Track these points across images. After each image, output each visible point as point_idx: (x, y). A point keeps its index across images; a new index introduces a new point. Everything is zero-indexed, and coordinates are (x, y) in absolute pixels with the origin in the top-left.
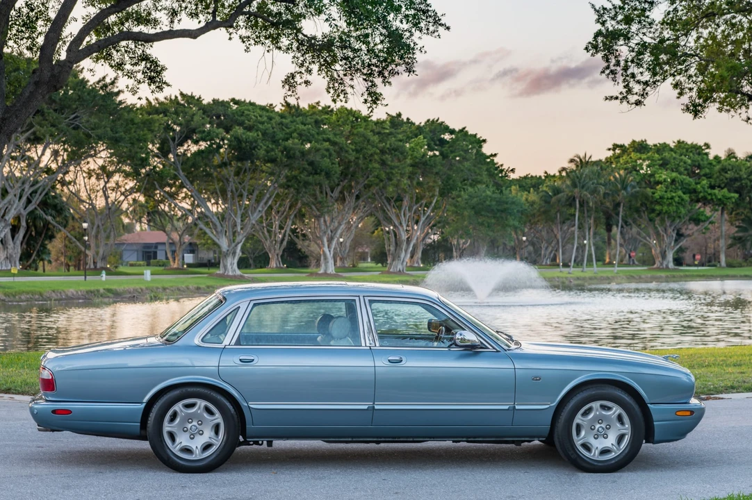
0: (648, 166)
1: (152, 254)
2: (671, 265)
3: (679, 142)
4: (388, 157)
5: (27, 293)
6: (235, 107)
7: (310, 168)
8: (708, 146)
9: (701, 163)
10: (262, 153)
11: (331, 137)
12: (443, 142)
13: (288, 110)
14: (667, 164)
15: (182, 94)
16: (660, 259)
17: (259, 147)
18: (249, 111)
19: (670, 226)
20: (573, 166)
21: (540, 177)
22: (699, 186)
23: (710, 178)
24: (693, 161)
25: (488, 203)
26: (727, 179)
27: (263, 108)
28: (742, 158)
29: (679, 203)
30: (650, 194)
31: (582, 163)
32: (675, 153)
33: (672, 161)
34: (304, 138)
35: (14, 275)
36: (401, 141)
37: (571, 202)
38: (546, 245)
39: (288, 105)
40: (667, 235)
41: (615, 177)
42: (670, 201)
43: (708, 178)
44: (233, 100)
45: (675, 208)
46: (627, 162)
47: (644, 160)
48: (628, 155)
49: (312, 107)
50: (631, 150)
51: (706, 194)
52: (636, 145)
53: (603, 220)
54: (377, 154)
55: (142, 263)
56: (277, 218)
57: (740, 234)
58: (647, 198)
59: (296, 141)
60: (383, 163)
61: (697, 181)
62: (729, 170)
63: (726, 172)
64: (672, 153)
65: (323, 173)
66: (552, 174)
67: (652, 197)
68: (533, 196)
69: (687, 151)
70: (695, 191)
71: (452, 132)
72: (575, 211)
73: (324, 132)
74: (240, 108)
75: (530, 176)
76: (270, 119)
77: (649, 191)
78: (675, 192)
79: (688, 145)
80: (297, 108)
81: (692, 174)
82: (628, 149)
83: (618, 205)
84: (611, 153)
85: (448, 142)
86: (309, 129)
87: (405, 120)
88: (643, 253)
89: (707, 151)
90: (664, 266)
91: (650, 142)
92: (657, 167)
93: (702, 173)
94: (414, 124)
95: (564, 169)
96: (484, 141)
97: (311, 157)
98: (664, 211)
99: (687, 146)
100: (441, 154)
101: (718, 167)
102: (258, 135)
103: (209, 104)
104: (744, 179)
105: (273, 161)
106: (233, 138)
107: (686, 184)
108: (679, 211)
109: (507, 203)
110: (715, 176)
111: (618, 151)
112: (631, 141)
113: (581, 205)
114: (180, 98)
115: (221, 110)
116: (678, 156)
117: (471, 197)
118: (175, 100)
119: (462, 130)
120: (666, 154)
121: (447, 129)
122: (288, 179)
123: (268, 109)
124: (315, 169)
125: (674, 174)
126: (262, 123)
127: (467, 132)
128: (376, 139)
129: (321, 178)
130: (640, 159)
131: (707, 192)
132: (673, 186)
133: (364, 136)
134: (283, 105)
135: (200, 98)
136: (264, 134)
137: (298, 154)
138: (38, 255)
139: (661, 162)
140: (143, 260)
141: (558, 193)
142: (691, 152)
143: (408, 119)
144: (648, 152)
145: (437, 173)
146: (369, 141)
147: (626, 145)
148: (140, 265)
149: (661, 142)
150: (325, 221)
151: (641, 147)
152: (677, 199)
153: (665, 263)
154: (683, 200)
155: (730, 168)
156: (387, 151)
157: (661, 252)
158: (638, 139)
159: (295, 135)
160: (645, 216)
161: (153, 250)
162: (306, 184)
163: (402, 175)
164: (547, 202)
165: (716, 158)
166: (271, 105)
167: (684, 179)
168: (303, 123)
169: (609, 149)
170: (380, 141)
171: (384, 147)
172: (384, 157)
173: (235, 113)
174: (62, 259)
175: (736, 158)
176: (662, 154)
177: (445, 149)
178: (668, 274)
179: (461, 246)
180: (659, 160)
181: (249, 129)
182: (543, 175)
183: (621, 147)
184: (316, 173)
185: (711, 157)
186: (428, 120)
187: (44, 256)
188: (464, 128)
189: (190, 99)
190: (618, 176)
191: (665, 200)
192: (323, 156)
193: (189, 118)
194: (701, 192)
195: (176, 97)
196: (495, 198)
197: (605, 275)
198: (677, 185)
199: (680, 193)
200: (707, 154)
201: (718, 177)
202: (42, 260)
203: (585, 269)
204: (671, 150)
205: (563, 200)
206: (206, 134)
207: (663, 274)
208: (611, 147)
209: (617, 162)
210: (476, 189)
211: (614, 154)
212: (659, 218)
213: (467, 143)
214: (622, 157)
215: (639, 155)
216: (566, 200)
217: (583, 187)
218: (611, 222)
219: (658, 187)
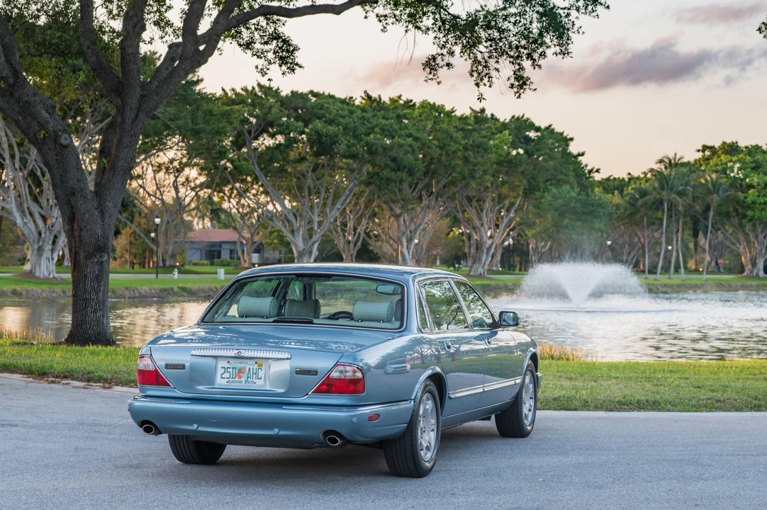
0: (740, 169)
1: (216, 253)
2: (762, 273)
4: (471, 154)
6: (314, 99)
7: (392, 165)
10: (342, 148)
11: (414, 132)
12: (528, 139)
13: (369, 102)
14: (760, 168)
16: (750, 267)
17: (340, 142)
18: (329, 103)
19: (762, 232)
20: (661, 167)
21: (623, 179)
25: (572, 205)
27: (343, 101)
30: (742, 198)
31: (672, 164)
34: (386, 133)
36: (484, 137)
37: (658, 204)
38: (628, 251)
39: (369, 97)
40: (758, 242)
41: (706, 180)
42: (763, 206)
44: (311, 92)
46: (717, 165)
47: (735, 163)
48: (719, 157)
49: (393, 101)
50: (720, 153)
52: (726, 147)
53: (690, 225)
54: (460, 150)
55: (205, 262)
56: (352, 217)
58: (738, 202)
59: (379, 136)
60: (466, 160)
64: (765, 155)
65: (406, 170)
66: (635, 176)
67: (744, 202)
68: (616, 199)
71: (538, 129)
72: (663, 215)
73: (406, 127)
74: (319, 101)
75: (612, 178)
76: (351, 112)
77: (741, 196)
80: (379, 102)
82: (718, 151)
83: (708, 208)
84: (700, 155)
85: (533, 140)
86: (391, 124)
87: (489, 116)
88: (730, 261)
90: (755, 274)
91: (742, 144)
92: (749, 170)
94: (498, 120)
95: (652, 171)
96: (571, 139)
97: (394, 154)
98: (756, 217)
100: (526, 152)
102: (339, 130)
103: (287, 96)
105: (353, 156)
106: (313, 132)
109: (593, 205)
111: (707, 153)
112: (721, 142)
113: (670, 206)
114: (257, 89)
115: (300, 102)
117: (555, 198)
118: (252, 91)
119: (547, 128)
120: (759, 157)
121: (532, 126)
122: (371, 175)
123: (347, 102)
124: (397, 165)
125: (766, 178)
126: (344, 117)
127: (553, 130)
128: (459, 135)
129: (404, 175)
130: (731, 161)
132: (766, 190)
133: (447, 132)
134: (364, 99)
135: (278, 89)
136: (345, 129)
137: (380, 150)
139: (753, 165)
140: (206, 259)
141: (645, 196)
143: (492, 115)
144: (739, 154)
145: (522, 172)
146: (451, 137)
147: (717, 146)
148: (203, 265)
149: (754, 144)
150: (404, 221)
151: (731, 149)
153: (755, 271)
156: (470, 147)
157: (751, 260)
158: (728, 141)
159: (377, 130)
160: (736, 221)
161: (217, 248)
162: (389, 181)
163: (485, 172)
164: (633, 205)
166: (351, 98)
168: (384, 118)
169: (699, 151)
170: (464, 138)
171: (466, 143)
172: (466, 154)
173: (314, 106)
174: (127, 256)
176: (754, 157)
177: (530, 147)
178: (759, 282)
179: (540, 250)
180: (751, 163)
181: (330, 122)
182: (626, 176)
183: (711, 148)
184: (399, 170)
186: (513, 117)
188: (550, 126)
189: (267, 91)
190: (709, 179)
191: (758, 206)
192: (407, 152)
193: (267, 111)
195: (253, 88)
196: (581, 200)
197: (693, 282)
203: (672, 276)
204: (764, 152)
205: (650, 203)
206: (284, 127)
207: (754, 283)
208: (701, 148)
209: (707, 164)
210: (560, 190)
211: (703, 156)
212: (750, 224)
213: (554, 141)
214: (712, 159)
215: (729, 157)
216: (653, 203)
217: (672, 189)
218: (698, 227)
219: (750, 191)
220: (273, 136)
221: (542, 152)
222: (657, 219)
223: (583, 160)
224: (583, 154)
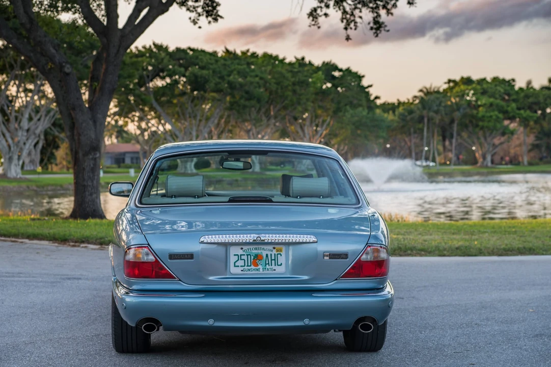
0: (473, 94)
1: (122, 160)
2: (489, 164)
3: (494, 78)
4: (297, 88)
5: (52, 185)
6: (191, 53)
7: (246, 96)
8: (514, 80)
9: (510, 92)
10: (211, 85)
12: (334, 77)
13: (228, 55)
14: (486, 93)
15: (154, 44)
16: (481, 160)
17: (210, 81)
18: (201, 56)
19: (489, 136)
20: (421, 94)
21: (394, 104)
22: (510, 108)
23: (517, 102)
24: (504, 90)
25: (364, 120)
26: (529, 103)
27: (210, 54)
28: (538, 89)
29: (496, 120)
30: (475, 114)
31: (428, 93)
32: (492, 85)
33: (490, 90)
34: (241, 74)
35: (39, 173)
36: (306, 76)
37: (421, 119)
39: (228, 51)
40: (487, 143)
41: (452, 102)
42: (489, 119)
43: (515, 102)
44: (190, 48)
45: (493, 124)
46: (458, 92)
47: (470, 90)
48: (459, 87)
49: (244, 53)
50: (461, 83)
51: (515, 114)
52: (464, 80)
53: (441, 133)
54: (290, 85)
55: (114, 166)
56: (216, 132)
57: (538, 142)
58: (473, 116)
59: (236, 77)
60: (294, 92)
61: (508, 105)
62: (530, 96)
63: (529, 98)
64: (489, 85)
65: (256, 99)
66: (402, 101)
67: (477, 116)
68: (390, 117)
69: (500, 83)
70: (507, 112)
71: (340, 70)
72: (423, 127)
73: (253, 71)
74: (195, 54)
75: (387, 103)
76: (217, 61)
77: (475, 112)
78: (493, 112)
79: (500, 79)
80: (235, 54)
81: (503, 99)
82: (459, 83)
83: (452, 121)
84: (446, 86)
85: (338, 78)
86: (244, 68)
87: (307, 62)
88: (467, 157)
89: (513, 84)
90: (485, 165)
91: (474, 78)
92: (480, 94)
93: (511, 98)
94: (314, 65)
95: (415, 97)
96: (363, 76)
97: (246, 88)
98: (485, 126)
99: (500, 81)
100: (333, 85)
101: (522, 95)
102: (209, 73)
103: (173, 51)
104: (542, 103)
105: (218, 91)
106: (191, 76)
107: (500, 106)
108: (496, 126)
109: (377, 121)
110: (520, 101)
111: (452, 84)
113: (429, 120)
114: (153, 46)
115: (182, 55)
116: (493, 87)
117: (352, 116)
118: (149, 48)
119: (348, 69)
120: (485, 86)
121: (335, 68)
122: (232, 104)
123: (214, 54)
124: (249, 96)
125: (492, 100)
126: (212, 64)
127: (351, 71)
128: (289, 75)
129: (253, 102)
130: (467, 89)
131: (516, 112)
132: (492, 109)
133: (281, 73)
134: (224, 52)
135: (167, 47)
136: (214, 72)
137: (238, 86)
138: (48, 160)
141: (412, 113)
142: (503, 84)
143: (310, 62)
144: (473, 84)
145: (332, 100)
146: (284, 77)
147: (457, 80)
151: (467, 81)
152: (494, 117)
153: (485, 163)
154: (498, 117)
156: (297, 83)
157: (482, 155)
158: (465, 76)
159: (235, 72)
160: (471, 129)
161: (122, 157)
162: (245, 107)
163: (308, 100)
164: (403, 120)
165: (521, 89)
166: (216, 52)
167: (499, 103)
168: (238, 64)
169: (445, 83)
171: (294, 81)
172: (294, 88)
173: (192, 57)
174: (65, 163)
175: (533, 89)
176: (482, 86)
177: (336, 82)
178: (488, 170)
180: (481, 90)
181: (202, 68)
182: (396, 102)
183: (454, 81)
184: (251, 99)
185: (517, 88)
186: (324, 62)
187: (52, 161)
189: (159, 47)
190: (454, 101)
191: (486, 118)
192: (256, 87)
193: (160, 61)
194: (511, 112)
195: (150, 46)
196: (370, 117)
197: (445, 171)
198: (494, 107)
199: (496, 113)
200: (514, 86)
201: (522, 102)
202: (51, 163)
204: (489, 83)
205: (415, 118)
206: (171, 72)
207: (485, 170)
209: (452, 92)
210: (356, 111)
211: (449, 86)
212: (481, 131)
213: (351, 78)
214: (455, 88)
215: (466, 87)
216: (418, 118)
217: (430, 109)
218: (445, 134)
219: (481, 109)
220: (163, 78)
221: (345, 85)
222: (419, 129)
223: (371, 90)
224: (371, 86)
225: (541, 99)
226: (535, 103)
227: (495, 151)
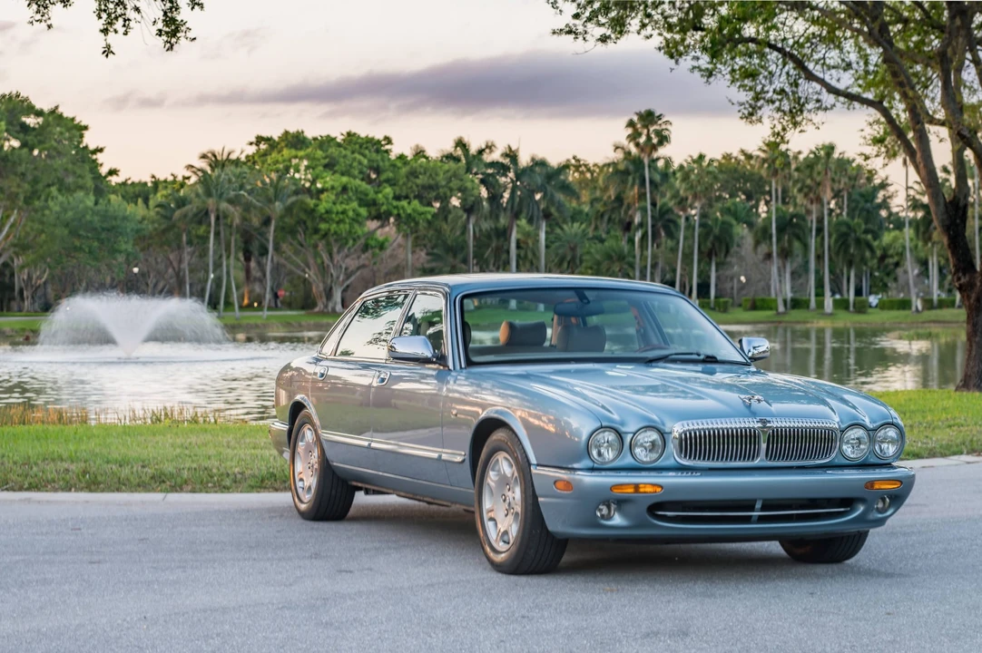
0: (307, 168)
2: (339, 308)
3: (349, 134)
8: (388, 140)
9: (381, 164)
12: (25, 128)
14: (335, 165)
16: (324, 299)
19: (339, 252)
20: (203, 164)
21: (146, 184)
22: (380, 196)
23: (394, 185)
24: (369, 161)
25: (88, 217)
26: (417, 186)
28: (434, 158)
29: (353, 220)
30: (313, 207)
31: (217, 162)
32: (345, 149)
33: (342, 160)
37: (202, 216)
38: (154, 281)
40: (334, 266)
41: (263, 182)
42: (341, 216)
43: (391, 185)
45: (347, 226)
46: (277, 162)
47: (301, 159)
48: (279, 152)
50: (283, 144)
51: (390, 207)
52: (289, 137)
53: (241, 245)
57: (433, 264)
61: (376, 189)
62: (420, 173)
63: (417, 177)
64: (342, 149)
66: (162, 179)
67: (315, 211)
68: (138, 210)
69: (361, 147)
70: (374, 203)
71: (39, 113)
72: (208, 232)
75: (129, 182)
77: (311, 202)
78: (348, 204)
79: (362, 139)
81: (367, 179)
82: (278, 143)
83: (267, 222)
84: (252, 150)
85: (34, 129)
89: (388, 147)
90: (330, 309)
91: (309, 134)
92: (321, 168)
93: (383, 177)
96: (86, 128)
98: (332, 231)
99: (360, 141)
100: (24, 145)
101: (404, 170)
104: (443, 187)
107: (361, 192)
108: (353, 231)
110: (401, 182)
111: (263, 146)
112: (282, 131)
113: (218, 218)
116: (348, 153)
117: (63, 209)
119: (53, 112)
120: (333, 150)
121: (31, 110)
125: (345, 179)
127: (61, 116)
130: (296, 157)
131: (392, 204)
132: (345, 197)
139: (327, 161)
141: (184, 205)
142: (367, 148)
144: (308, 147)
145: (22, 174)
147: (276, 138)
149: (324, 134)
151: (296, 141)
152: (351, 214)
153: (330, 305)
154: (358, 215)
155: (422, 171)
157: (325, 290)
158: (292, 130)
160: (303, 238)
164: (167, 217)
165: (401, 157)
167: (359, 186)
169: (251, 144)
175: (427, 158)
176: (327, 151)
177: (30, 138)
179: (33, 282)
180: (323, 159)
182: (148, 180)
183: (268, 140)
185: (393, 156)
188: (57, 107)
190: (268, 180)
191: (334, 216)
194: (383, 204)
196: (99, 211)
197: (252, 322)
198: (351, 194)
199: (355, 204)
200: (388, 152)
201: (404, 184)
203: (222, 313)
204: (339, 145)
205: (190, 215)
208: (254, 140)
209: (263, 163)
210: (71, 199)
211: (258, 151)
212: (324, 242)
213: (63, 130)
214: (270, 154)
215: (293, 152)
216: (196, 215)
217: (221, 196)
218: (251, 246)
219: (323, 196)
221: (47, 145)
222: (198, 237)
223: (100, 157)
224: (101, 150)
225: (441, 179)
226: (431, 188)
227: (348, 282)
